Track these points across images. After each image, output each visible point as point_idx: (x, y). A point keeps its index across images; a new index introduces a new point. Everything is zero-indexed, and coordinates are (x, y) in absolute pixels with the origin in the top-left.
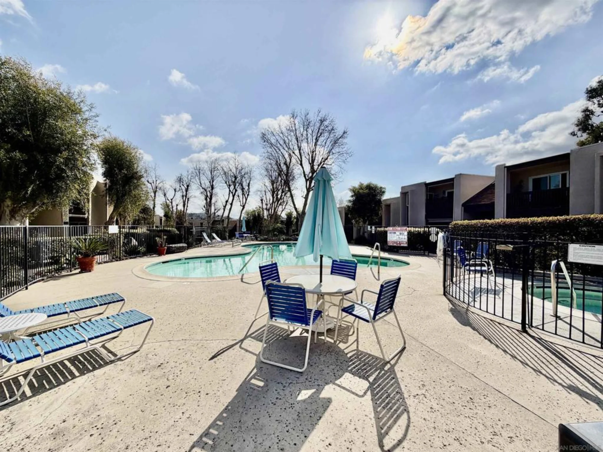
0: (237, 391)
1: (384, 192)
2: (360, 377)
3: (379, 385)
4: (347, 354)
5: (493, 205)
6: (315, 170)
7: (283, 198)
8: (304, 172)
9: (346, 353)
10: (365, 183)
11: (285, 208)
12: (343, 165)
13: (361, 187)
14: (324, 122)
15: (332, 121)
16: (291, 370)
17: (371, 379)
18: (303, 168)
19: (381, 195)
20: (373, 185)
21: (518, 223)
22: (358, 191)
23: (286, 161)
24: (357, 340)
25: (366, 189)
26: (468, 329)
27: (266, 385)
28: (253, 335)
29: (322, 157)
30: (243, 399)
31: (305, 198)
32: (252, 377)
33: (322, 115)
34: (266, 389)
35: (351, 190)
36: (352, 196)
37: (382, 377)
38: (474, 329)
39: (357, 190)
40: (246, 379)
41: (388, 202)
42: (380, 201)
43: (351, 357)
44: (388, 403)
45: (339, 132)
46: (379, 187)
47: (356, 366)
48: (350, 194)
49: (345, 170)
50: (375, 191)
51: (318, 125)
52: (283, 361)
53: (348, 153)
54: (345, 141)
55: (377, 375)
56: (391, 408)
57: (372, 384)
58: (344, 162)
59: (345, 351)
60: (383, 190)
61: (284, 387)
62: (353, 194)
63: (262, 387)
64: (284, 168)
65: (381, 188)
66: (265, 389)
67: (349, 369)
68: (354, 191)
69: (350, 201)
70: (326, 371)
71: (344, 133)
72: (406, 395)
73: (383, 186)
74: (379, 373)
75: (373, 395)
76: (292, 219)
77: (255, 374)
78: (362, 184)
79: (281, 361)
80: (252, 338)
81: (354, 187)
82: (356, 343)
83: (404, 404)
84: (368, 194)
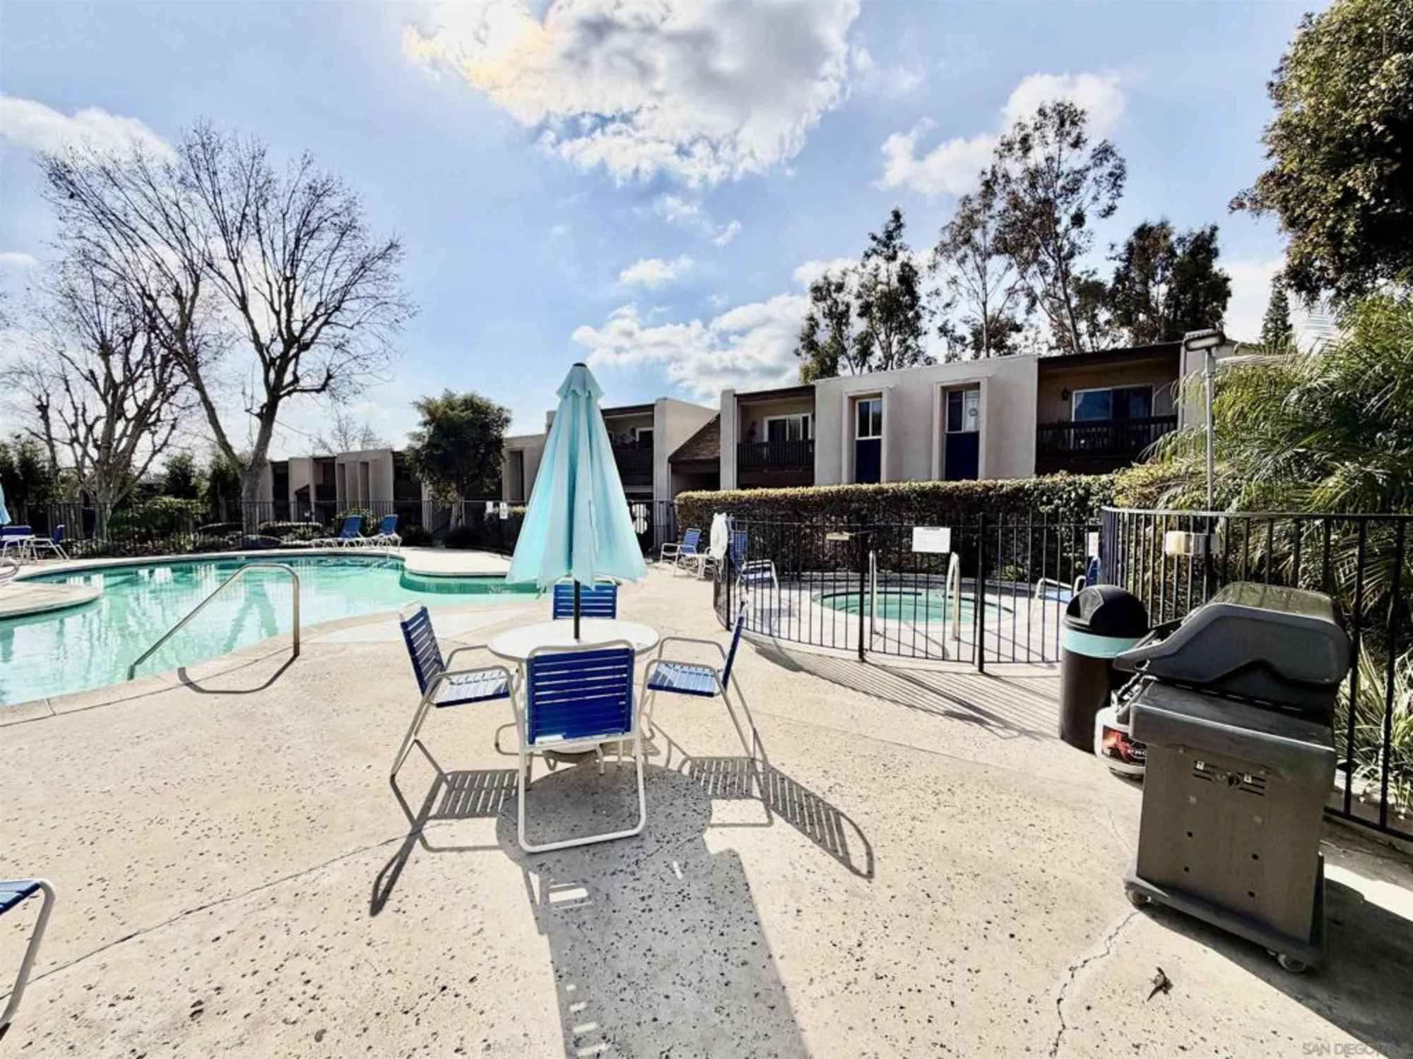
0: (541, 933)
1: (507, 421)
2: (738, 798)
3: (776, 797)
4: (680, 771)
5: (717, 461)
6: (297, 334)
7: (159, 409)
8: (255, 333)
9: (676, 769)
10: (461, 393)
11: (165, 444)
12: (389, 336)
13: (450, 403)
14: (326, 200)
15: (352, 202)
16: (612, 841)
17: (756, 792)
18: (251, 322)
19: (502, 426)
20: (481, 399)
21: (785, 496)
22: (445, 413)
23: (178, 287)
24: (670, 742)
25: (467, 409)
26: (802, 674)
27: (594, 891)
28: (433, 811)
29: (316, 299)
30: (574, 939)
31: (260, 416)
32: (542, 893)
33: (316, 173)
34: (601, 897)
35: (420, 407)
36: (425, 424)
37: (767, 784)
38: (809, 672)
39: (440, 411)
40: (532, 901)
41: (517, 446)
42: (499, 442)
43: (692, 773)
44: (810, 816)
45: (374, 240)
46: (496, 407)
47: (716, 784)
48: (420, 417)
49: (396, 351)
50: (486, 414)
51: (301, 200)
52: (573, 833)
53: (403, 306)
54: (393, 269)
55: (759, 785)
56: (820, 820)
57: (765, 800)
58: (391, 327)
59: (670, 767)
60: (505, 415)
61: (633, 873)
62: (428, 418)
63: (589, 897)
64: (169, 306)
65: (501, 409)
66: (601, 899)
67: (710, 792)
68: (430, 412)
69: (418, 437)
70: (677, 814)
71: (392, 246)
72: (819, 794)
73: (506, 406)
74: (758, 780)
75: (783, 814)
76: (193, 481)
77: (542, 884)
78: (452, 396)
79: (567, 835)
80: (435, 817)
81: (430, 402)
82: (674, 748)
83: (829, 808)
84: (471, 423)
